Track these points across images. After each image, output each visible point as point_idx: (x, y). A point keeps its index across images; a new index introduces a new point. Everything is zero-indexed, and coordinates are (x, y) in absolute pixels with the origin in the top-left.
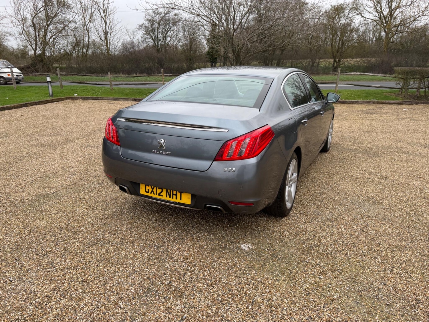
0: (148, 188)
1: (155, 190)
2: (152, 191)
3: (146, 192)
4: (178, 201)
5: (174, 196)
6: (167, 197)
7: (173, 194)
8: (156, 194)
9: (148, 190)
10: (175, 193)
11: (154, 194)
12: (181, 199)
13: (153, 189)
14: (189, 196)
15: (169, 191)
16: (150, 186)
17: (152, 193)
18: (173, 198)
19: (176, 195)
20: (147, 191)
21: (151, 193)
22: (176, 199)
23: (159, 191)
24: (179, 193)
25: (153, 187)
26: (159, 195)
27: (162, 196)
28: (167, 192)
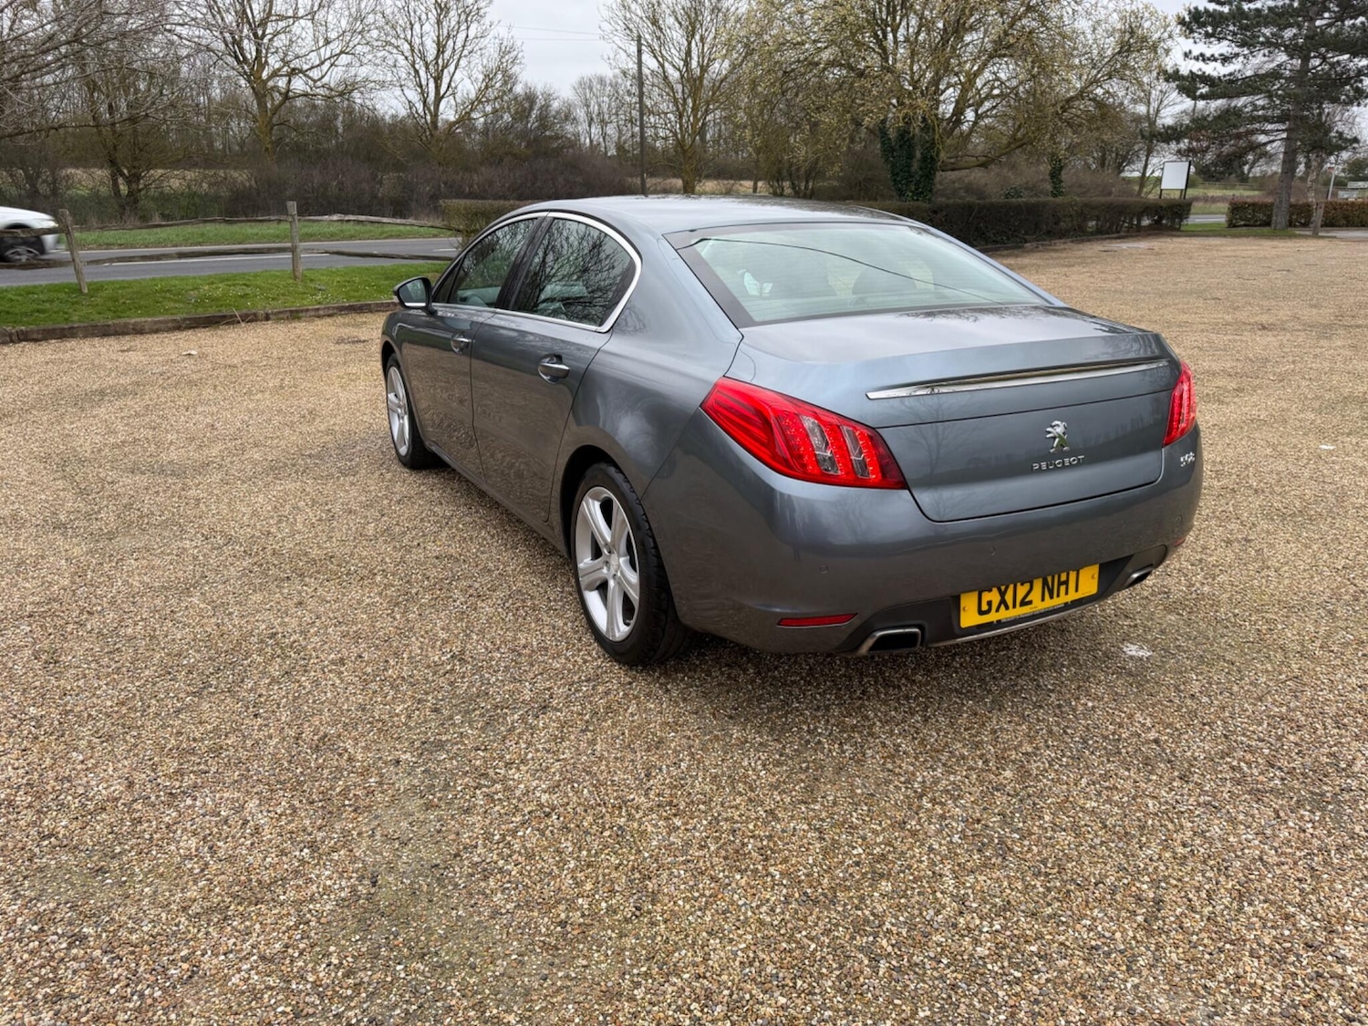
0: (986, 597)
1: (1009, 598)
2: (1003, 602)
3: (981, 613)
4: (1073, 596)
5: (1063, 588)
6: (1043, 599)
7: (1060, 583)
8: (1014, 606)
9: (990, 603)
10: (1063, 577)
11: (1007, 608)
12: (1077, 590)
13: (1002, 594)
14: (1094, 570)
15: (1049, 579)
16: (995, 590)
17: (1003, 607)
18: (1058, 596)
19: (1066, 583)
20: (985, 607)
21: (997, 610)
22: (1067, 593)
23: (1022, 591)
24: (1075, 573)
25: (1003, 588)
26: (1023, 603)
27: (1030, 602)
28: (1045, 583)
